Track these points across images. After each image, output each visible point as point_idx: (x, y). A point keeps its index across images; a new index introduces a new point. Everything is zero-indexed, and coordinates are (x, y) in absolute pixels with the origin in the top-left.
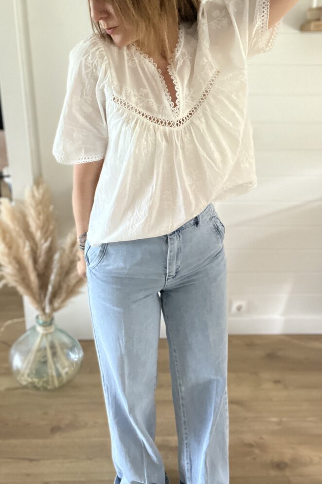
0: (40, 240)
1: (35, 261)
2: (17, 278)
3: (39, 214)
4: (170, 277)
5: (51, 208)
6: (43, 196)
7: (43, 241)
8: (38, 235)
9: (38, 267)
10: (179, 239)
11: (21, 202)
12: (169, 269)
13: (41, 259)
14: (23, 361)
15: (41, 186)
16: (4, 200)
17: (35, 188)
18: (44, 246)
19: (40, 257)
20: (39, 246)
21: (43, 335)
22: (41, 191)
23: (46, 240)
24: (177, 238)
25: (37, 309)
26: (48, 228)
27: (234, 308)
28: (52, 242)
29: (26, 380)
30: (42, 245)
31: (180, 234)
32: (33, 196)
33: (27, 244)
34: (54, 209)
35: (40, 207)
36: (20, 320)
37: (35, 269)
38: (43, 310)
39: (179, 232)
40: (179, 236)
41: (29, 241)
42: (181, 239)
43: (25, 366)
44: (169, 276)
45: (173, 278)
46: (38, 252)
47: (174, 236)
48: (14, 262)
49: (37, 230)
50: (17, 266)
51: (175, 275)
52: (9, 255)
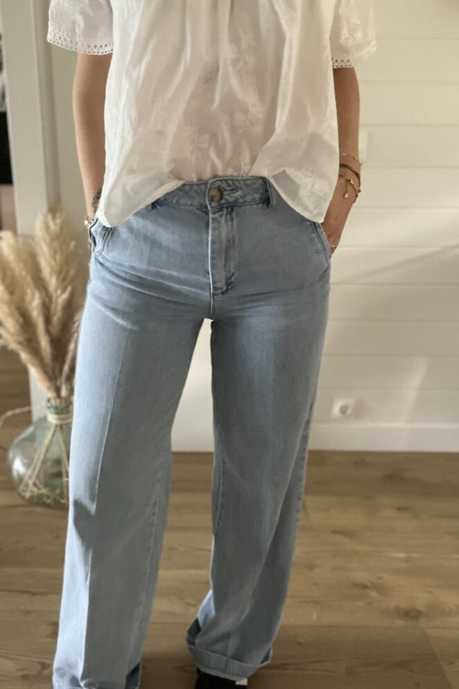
0: (56, 291)
1: (48, 320)
2: (21, 339)
3: (55, 253)
4: (219, 292)
5: (73, 244)
6: (62, 228)
7: (59, 292)
8: (52, 283)
9: (50, 328)
10: (230, 223)
11: (30, 237)
12: (213, 275)
13: (56, 319)
14: (27, 466)
15: (58, 215)
16: (7, 235)
17: (50, 217)
18: (61, 298)
19: (55, 314)
20: (54, 300)
21: (56, 426)
22: (58, 221)
23: (64, 291)
24: (226, 221)
25: (49, 388)
26: (67, 272)
27: (336, 409)
28: (72, 294)
29: (32, 491)
30: (57, 297)
31: (234, 215)
32: (47, 227)
33: (37, 295)
34: (76, 246)
35: (56, 244)
36: (25, 409)
37: (48, 331)
38: (58, 390)
39: (232, 210)
40: (232, 219)
41: (40, 292)
42: (235, 224)
43: (29, 472)
44: (215, 288)
45: (223, 293)
46: (53, 307)
47: (221, 216)
48: (16, 313)
49: (51, 276)
50: (21, 320)
51: (225, 288)
52: (10, 303)
